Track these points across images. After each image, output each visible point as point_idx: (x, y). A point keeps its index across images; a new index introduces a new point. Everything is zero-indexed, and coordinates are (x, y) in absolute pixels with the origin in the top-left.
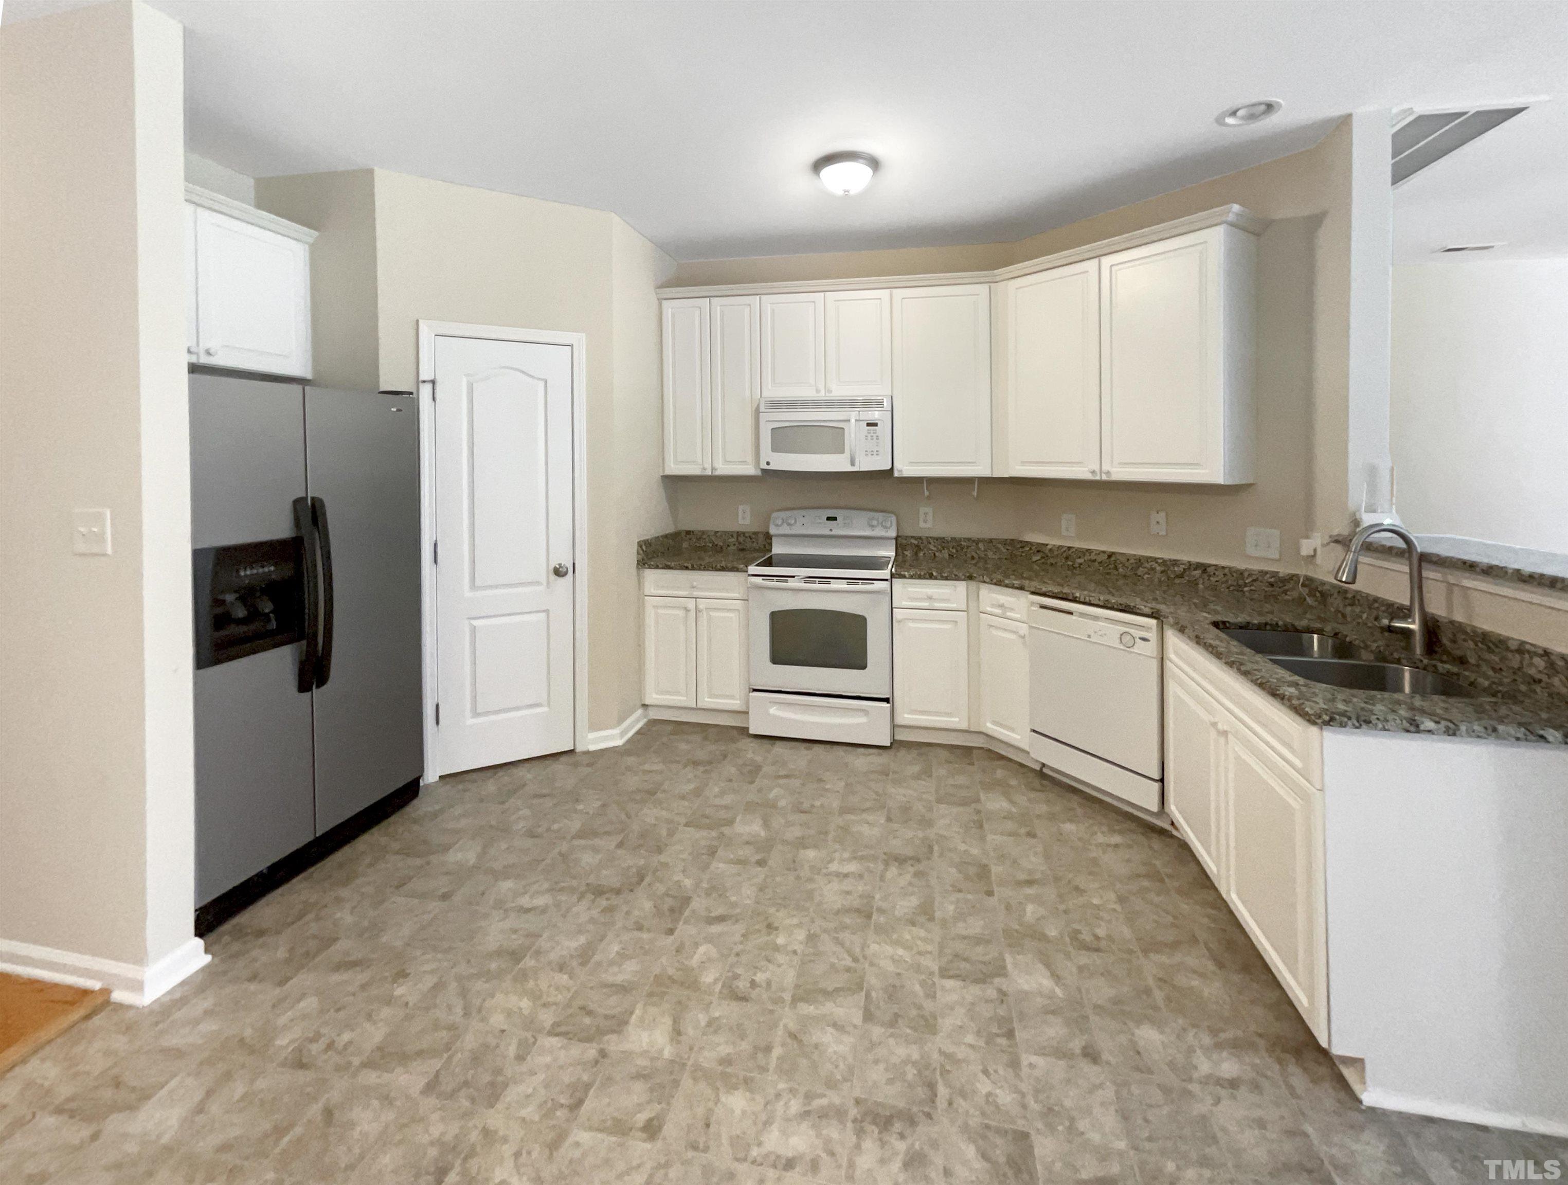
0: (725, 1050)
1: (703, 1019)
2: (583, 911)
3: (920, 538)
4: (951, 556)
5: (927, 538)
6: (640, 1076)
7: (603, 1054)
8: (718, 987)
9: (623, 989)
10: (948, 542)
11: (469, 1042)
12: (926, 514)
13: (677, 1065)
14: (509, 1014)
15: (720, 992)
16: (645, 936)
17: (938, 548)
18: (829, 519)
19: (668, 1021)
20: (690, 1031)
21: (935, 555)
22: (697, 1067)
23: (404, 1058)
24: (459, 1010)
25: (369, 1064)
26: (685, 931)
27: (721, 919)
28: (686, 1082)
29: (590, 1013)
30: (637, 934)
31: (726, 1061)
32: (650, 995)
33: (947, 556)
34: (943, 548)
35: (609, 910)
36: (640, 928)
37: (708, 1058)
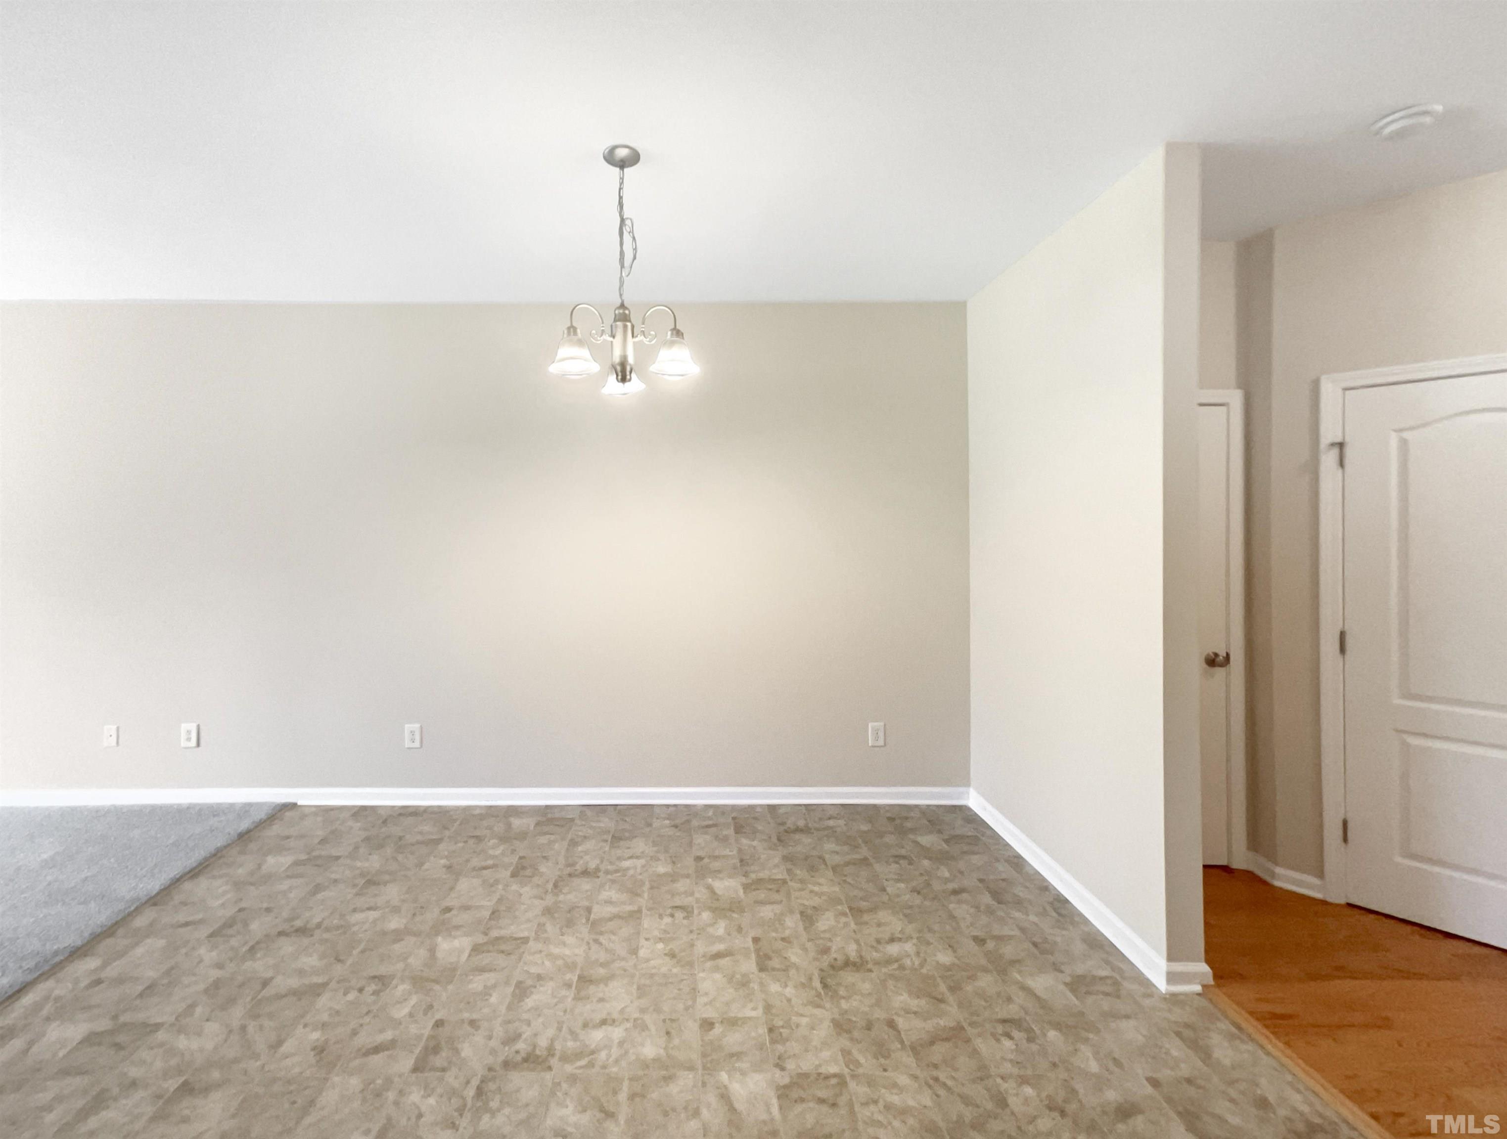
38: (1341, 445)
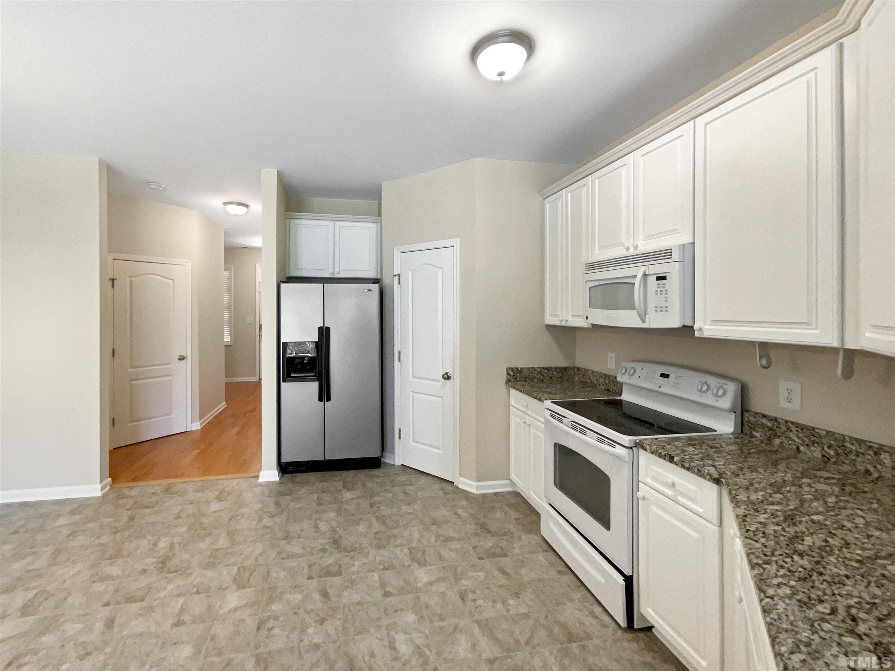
0: (432, 603)
1: (442, 589)
2: (470, 528)
3: (776, 420)
4: (826, 459)
5: (786, 422)
6: (406, 581)
7: (409, 566)
8: (463, 588)
9: (440, 557)
10: (820, 437)
11: (395, 532)
12: (789, 391)
13: (415, 590)
14: (411, 535)
15: (461, 590)
16: (472, 552)
17: (803, 441)
18: (662, 375)
19: (434, 578)
20: (434, 588)
21: (798, 448)
22: (419, 597)
23: (383, 522)
24: (405, 523)
25: (377, 517)
26: (486, 564)
27: (504, 573)
28: (410, 596)
29: (423, 554)
30: (471, 548)
31: (427, 606)
32: (444, 568)
33: (818, 455)
34: (814, 442)
35: (477, 535)
36: (474, 548)
37: (425, 599)
38: (113, 280)
